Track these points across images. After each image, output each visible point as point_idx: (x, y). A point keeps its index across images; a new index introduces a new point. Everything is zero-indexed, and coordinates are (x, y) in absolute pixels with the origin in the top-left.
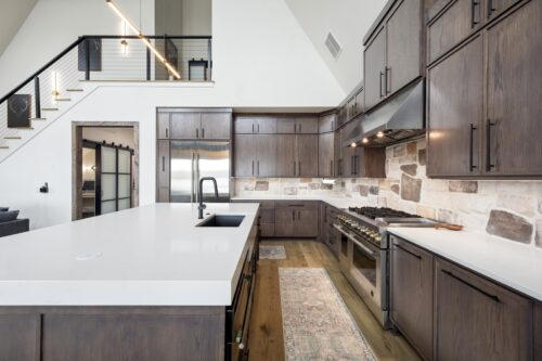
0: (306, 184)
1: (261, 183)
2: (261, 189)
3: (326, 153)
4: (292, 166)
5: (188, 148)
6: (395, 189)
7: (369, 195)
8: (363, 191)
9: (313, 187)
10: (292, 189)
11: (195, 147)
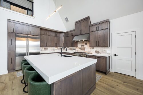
0: (56, 49)
1: (46, 48)
2: (46, 50)
3: (62, 41)
4: (55, 44)
5: (24, 37)
6: (80, 49)
7: (73, 50)
8: (71, 49)
9: (58, 49)
10: (53, 50)
11: (27, 37)
